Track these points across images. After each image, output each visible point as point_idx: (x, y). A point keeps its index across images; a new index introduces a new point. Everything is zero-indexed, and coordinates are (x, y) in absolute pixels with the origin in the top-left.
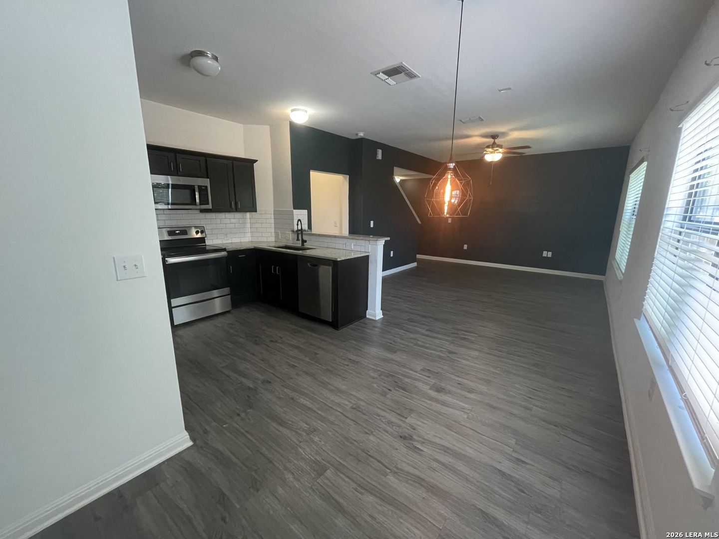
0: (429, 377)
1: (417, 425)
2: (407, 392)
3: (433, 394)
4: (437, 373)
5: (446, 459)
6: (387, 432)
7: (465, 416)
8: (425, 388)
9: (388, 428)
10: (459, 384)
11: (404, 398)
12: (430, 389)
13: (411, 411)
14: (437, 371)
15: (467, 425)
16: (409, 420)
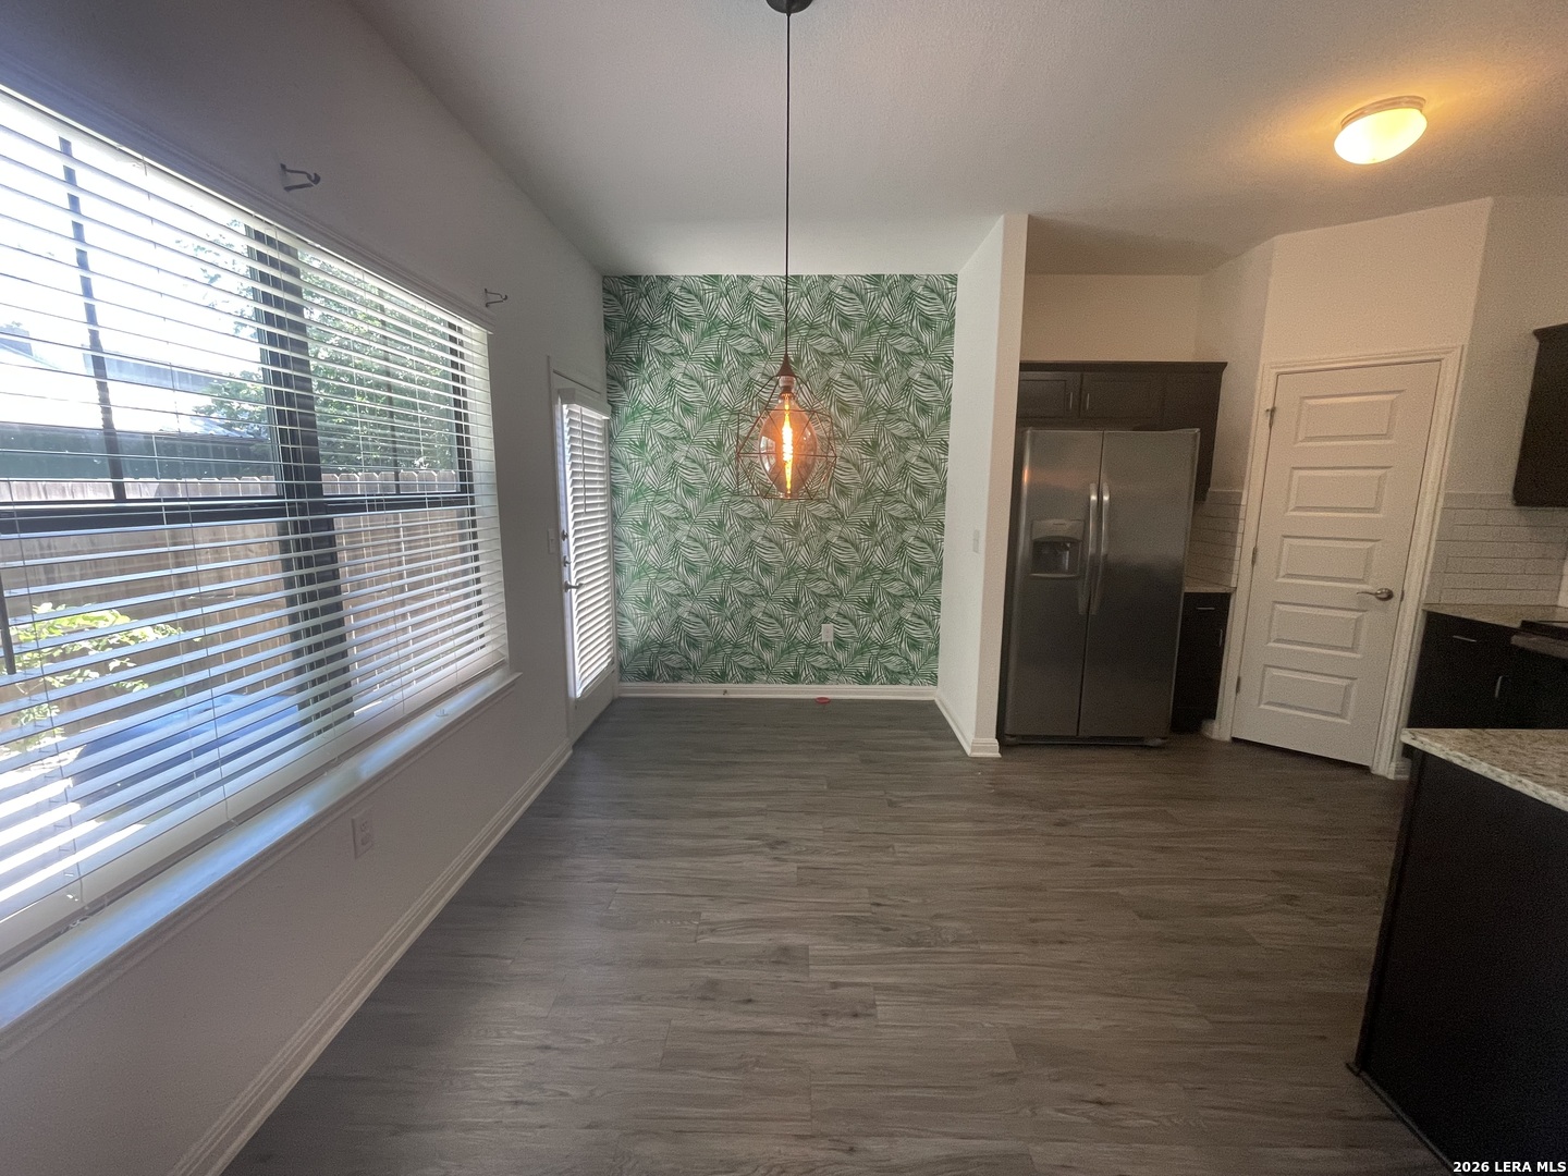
0: (835, 985)
1: (775, 866)
2: (842, 917)
3: (791, 938)
4: (825, 1015)
5: (712, 843)
6: (809, 840)
7: (704, 915)
8: (819, 946)
9: (809, 844)
10: (750, 1001)
11: (837, 901)
12: (806, 948)
13: (801, 883)
14: (830, 1021)
15: (695, 901)
16: (793, 867)
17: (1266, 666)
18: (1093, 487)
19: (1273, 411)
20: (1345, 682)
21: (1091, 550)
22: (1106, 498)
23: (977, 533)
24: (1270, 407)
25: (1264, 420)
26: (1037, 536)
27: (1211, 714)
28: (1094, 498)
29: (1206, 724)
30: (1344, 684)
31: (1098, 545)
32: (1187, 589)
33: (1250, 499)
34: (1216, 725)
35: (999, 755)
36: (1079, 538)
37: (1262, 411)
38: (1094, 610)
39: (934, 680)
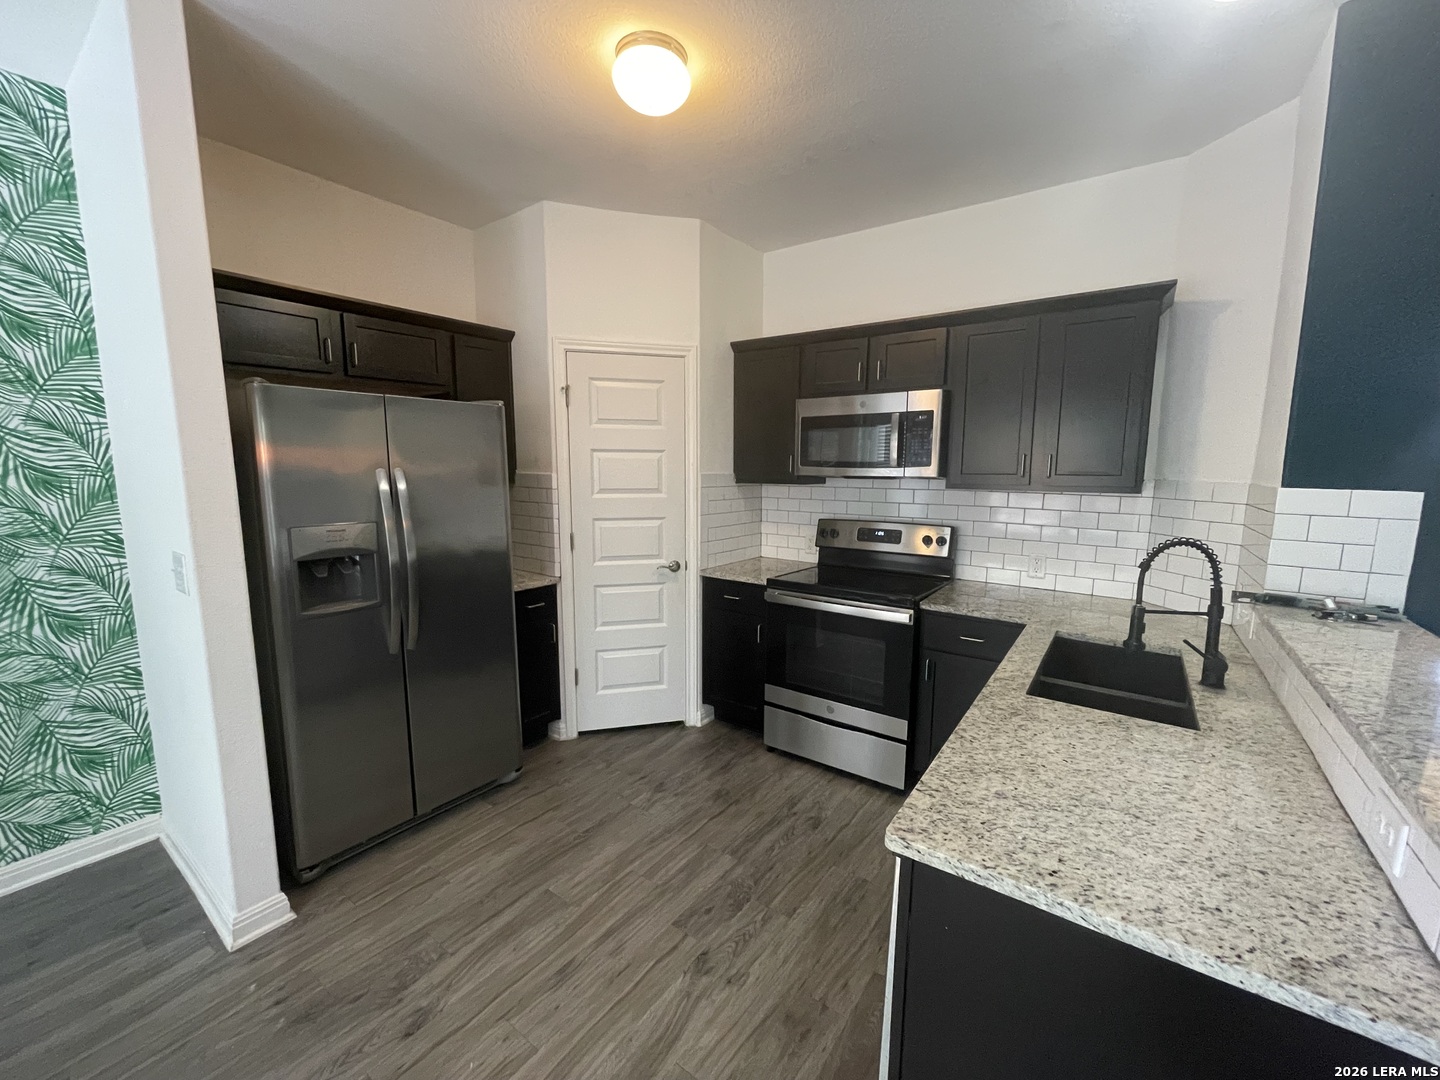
17: (597, 651)
18: (381, 474)
19: (567, 389)
20: (657, 651)
21: (392, 557)
22: (402, 486)
23: (178, 560)
24: (564, 385)
25: (561, 398)
26: (301, 553)
27: (556, 714)
28: (384, 486)
29: (553, 726)
30: (657, 653)
31: (401, 546)
32: (516, 588)
33: (560, 482)
34: (562, 725)
35: (292, 916)
36: (373, 547)
37: (558, 388)
38: (410, 645)
39: (152, 803)
